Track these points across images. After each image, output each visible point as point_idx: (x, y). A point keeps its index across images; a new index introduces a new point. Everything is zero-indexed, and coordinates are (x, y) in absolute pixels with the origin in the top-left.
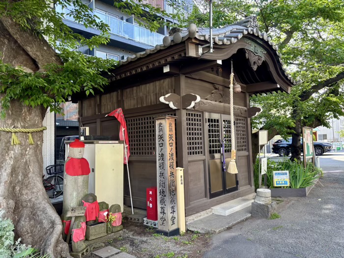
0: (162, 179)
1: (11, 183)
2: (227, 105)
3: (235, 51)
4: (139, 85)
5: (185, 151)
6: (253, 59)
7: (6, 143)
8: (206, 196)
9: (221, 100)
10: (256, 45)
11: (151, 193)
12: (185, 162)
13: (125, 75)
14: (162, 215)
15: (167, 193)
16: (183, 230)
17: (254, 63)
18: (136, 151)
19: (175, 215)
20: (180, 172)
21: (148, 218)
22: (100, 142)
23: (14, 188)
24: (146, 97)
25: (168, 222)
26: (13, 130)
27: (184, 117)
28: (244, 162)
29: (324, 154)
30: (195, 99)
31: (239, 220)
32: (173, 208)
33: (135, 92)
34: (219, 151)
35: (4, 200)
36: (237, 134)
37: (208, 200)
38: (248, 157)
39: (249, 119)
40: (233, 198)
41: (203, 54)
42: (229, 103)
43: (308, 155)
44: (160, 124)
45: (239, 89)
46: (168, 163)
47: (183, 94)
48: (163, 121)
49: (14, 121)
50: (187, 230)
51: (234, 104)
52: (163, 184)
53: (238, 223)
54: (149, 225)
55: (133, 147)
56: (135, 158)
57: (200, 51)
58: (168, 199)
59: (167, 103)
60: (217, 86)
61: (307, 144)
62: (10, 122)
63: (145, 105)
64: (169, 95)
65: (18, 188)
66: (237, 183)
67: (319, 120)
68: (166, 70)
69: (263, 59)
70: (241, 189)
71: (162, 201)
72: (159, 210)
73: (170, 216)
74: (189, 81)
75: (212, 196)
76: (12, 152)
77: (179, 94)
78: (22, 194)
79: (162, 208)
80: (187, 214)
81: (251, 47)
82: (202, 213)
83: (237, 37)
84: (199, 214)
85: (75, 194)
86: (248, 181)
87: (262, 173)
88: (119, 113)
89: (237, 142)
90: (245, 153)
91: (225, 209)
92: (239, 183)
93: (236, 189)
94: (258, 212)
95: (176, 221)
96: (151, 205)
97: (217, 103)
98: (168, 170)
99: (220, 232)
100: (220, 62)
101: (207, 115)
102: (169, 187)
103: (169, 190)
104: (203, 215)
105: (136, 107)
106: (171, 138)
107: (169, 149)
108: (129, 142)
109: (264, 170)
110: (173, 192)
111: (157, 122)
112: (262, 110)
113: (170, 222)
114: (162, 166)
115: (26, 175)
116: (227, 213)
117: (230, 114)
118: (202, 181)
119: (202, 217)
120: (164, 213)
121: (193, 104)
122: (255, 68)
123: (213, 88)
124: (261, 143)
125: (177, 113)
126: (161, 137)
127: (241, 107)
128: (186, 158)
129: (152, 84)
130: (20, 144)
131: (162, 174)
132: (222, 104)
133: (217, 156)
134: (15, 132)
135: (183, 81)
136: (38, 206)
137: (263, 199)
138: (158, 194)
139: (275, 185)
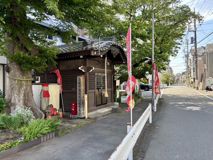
0: (79, 99)
1: (24, 99)
2: (104, 70)
3: (107, 51)
4: (68, 60)
5: (88, 88)
6: (114, 53)
7: (20, 85)
8: (95, 106)
9: (102, 68)
10: (115, 48)
11: (73, 105)
12: (88, 93)
13: (64, 57)
14: (79, 112)
15: (82, 104)
16: (86, 117)
17: (114, 55)
18: (65, 88)
19: (84, 112)
20: (86, 96)
21: (72, 115)
22: (51, 84)
23: (25, 101)
24: (71, 65)
25: (81, 114)
26: (23, 79)
27: (88, 75)
28: (110, 93)
29: (149, 90)
30: (92, 68)
31: (107, 114)
32: (83, 109)
33: (65, 63)
34: (100, 88)
35: (23, 106)
36: (107, 82)
37: (95, 107)
38: (112, 91)
39: (112, 75)
40: (105, 107)
41: (96, 54)
42: (105, 69)
43: (137, 90)
44: (79, 78)
45: (109, 64)
46: (82, 93)
47: (88, 66)
48: (80, 77)
49: (22, 76)
50: (88, 118)
51: (107, 69)
52: (80, 101)
53: (107, 115)
54: (72, 117)
55: (64, 86)
56: (65, 91)
57: (95, 53)
58: (82, 106)
59: (82, 70)
60: (100, 62)
61: (136, 86)
62: (21, 76)
63: (70, 69)
64: (82, 66)
65: (26, 102)
66: (107, 101)
67: (143, 75)
68: (81, 57)
69: (118, 53)
70: (108, 104)
71: (80, 107)
72: (78, 110)
73: (82, 112)
74: (90, 60)
75: (97, 106)
76: (23, 88)
77: (86, 66)
78: (28, 104)
79: (79, 109)
80: (88, 112)
81: (113, 49)
82: (93, 112)
83: (108, 47)
84: (92, 112)
85: (45, 104)
86: (111, 101)
87: (117, 98)
88: (57, 71)
89: (107, 85)
90: (110, 89)
91: (102, 110)
92: (108, 101)
93: (106, 103)
94: (114, 111)
95: (84, 114)
96: (73, 110)
97: (100, 69)
98: (82, 95)
99: (100, 117)
100: (102, 56)
101: (96, 74)
102: (82, 101)
103: (82, 103)
104: (94, 113)
105: (66, 69)
106: (83, 83)
107: (83, 88)
108: (62, 84)
109: (118, 96)
110: (84, 103)
111: (78, 77)
112: (117, 72)
113: (82, 114)
114: (80, 94)
115: (28, 97)
116: (103, 112)
117: (105, 73)
118: (94, 100)
119: (93, 113)
120: (80, 111)
121: (91, 70)
122: (115, 56)
123: (98, 63)
124: (117, 85)
125: (85, 73)
126: (80, 83)
127: (109, 70)
128: (88, 91)
129: (74, 60)
130: (26, 85)
131: (79, 97)
132: (102, 69)
133: (100, 90)
134: (24, 80)
135: (88, 61)
136: (34, 108)
137: (116, 106)
138: (78, 104)
139: (122, 102)
